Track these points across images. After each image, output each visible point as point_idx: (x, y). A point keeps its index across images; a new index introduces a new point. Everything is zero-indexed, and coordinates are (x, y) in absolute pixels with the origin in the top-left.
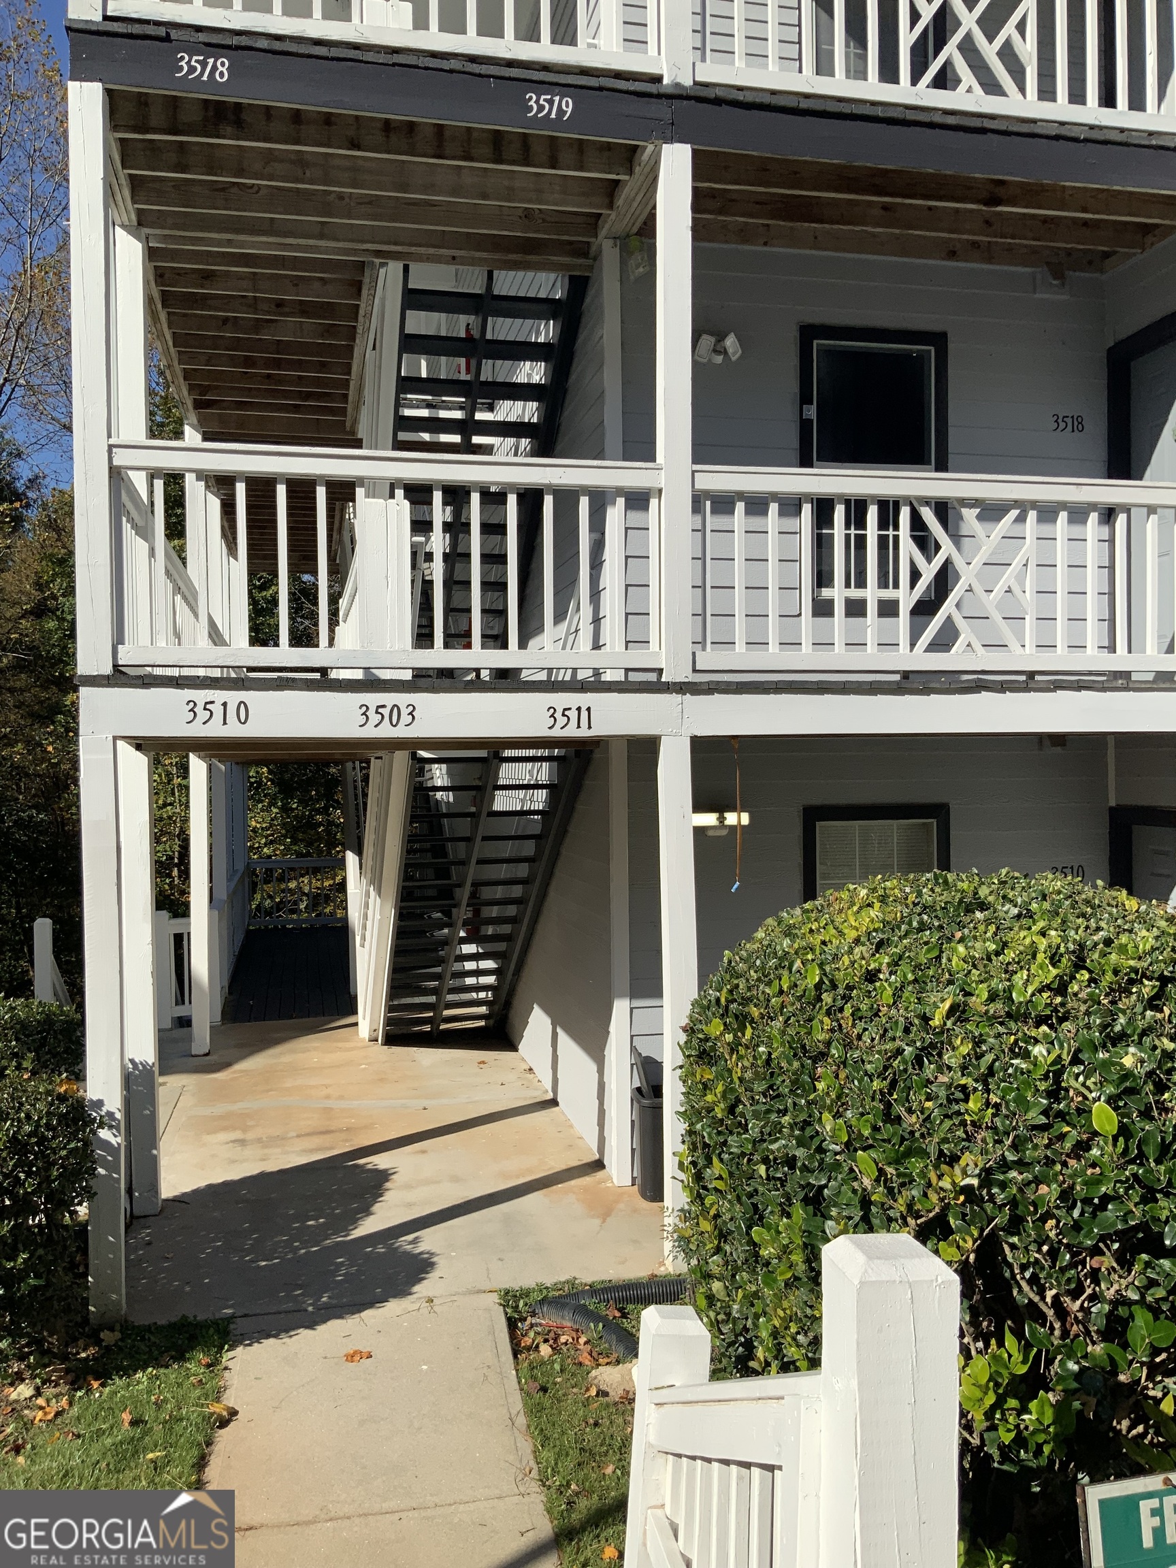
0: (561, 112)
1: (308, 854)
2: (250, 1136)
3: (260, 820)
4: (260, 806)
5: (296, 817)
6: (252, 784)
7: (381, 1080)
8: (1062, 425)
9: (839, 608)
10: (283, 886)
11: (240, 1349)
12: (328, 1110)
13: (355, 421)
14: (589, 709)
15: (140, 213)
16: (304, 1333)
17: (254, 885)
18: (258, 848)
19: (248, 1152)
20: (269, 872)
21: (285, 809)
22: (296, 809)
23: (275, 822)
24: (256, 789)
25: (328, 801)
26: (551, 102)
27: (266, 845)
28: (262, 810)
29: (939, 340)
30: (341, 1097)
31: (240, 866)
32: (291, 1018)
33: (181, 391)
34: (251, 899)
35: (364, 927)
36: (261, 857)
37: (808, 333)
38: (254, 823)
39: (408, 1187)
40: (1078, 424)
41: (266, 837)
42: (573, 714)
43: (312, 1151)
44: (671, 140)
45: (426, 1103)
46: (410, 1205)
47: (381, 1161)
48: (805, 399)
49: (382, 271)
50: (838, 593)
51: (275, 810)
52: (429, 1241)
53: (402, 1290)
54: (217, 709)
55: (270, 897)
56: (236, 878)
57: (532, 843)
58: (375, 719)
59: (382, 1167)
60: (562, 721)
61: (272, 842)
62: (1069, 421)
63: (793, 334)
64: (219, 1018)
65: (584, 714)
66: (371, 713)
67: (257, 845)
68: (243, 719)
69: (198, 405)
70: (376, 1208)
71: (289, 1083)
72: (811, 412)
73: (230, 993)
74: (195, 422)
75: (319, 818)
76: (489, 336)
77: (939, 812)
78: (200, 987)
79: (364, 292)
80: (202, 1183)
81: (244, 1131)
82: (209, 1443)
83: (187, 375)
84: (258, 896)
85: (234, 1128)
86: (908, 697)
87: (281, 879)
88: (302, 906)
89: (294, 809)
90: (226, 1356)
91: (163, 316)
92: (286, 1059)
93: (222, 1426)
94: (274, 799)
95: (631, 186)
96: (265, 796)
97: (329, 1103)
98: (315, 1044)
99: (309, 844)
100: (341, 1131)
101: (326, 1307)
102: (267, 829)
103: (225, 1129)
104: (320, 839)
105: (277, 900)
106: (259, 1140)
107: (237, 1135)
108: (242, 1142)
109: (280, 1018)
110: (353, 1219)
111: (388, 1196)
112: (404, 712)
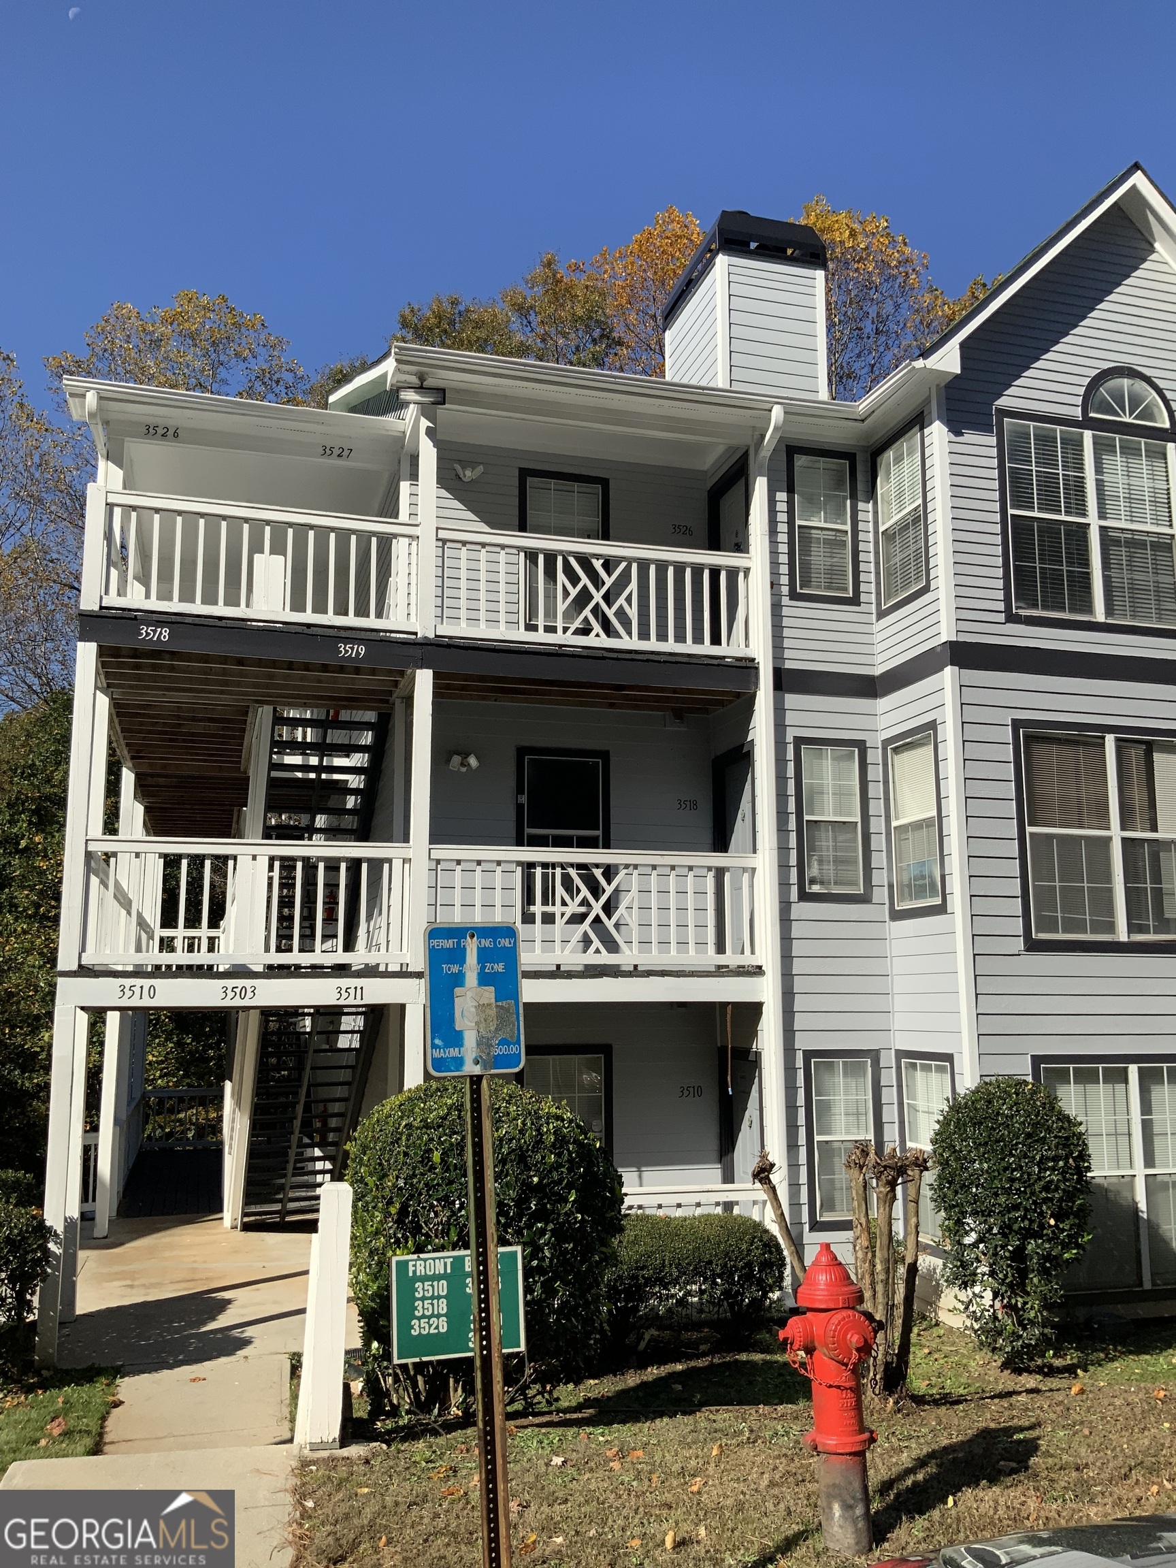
0: (358, 653)
1: (199, 1086)
2: (136, 1283)
3: (157, 1054)
4: (157, 1041)
5: (190, 1052)
6: (151, 1021)
7: (236, 1252)
8: (684, 806)
9: (538, 918)
10: (173, 1117)
11: (126, 1379)
12: (193, 1269)
13: (247, 768)
14: (362, 988)
15: (108, 683)
16: (166, 1372)
17: (147, 1117)
18: (153, 1080)
19: (135, 1291)
20: (161, 1102)
21: (180, 1044)
22: (191, 1044)
23: (171, 1056)
24: (155, 1025)
25: (221, 1037)
26: (352, 649)
27: (160, 1077)
28: (159, 1045)
29: (605, 755)
30: (205, 1262)
31: (137, 1095)
32: (172, 1214)
33: (123, 752)
34: (144, 1130)
35: (231, 1138)
36: (154, 1088)
37: (522, 752)
38: (150, 1057)
39: (243, 1307)
40: (694, 805)
41: (161, 1070)
42: (352, 991)
43: (180, 1290)
44: (421, 668)
45: (265, 1264)
46: (243, 1315)
47: (226, 1295)
48: (520, 791)
49: (260, 709)
50: (538, 909)
51: (171, 1045)
52: (249, 1332)
53: (230, 1353)
54: (137, 990)
55: (161, 1127)
56: (134, 1104)
57: (349, 1071)
58: (231, 994)
59: (227, 1298)
60: (345, 995)
61: (166, 1075)
62: (688, 803)
63: (512, 753)
64: (114, 1214)
65: (359, 991)
66: (229, 992)
67: (152, 1077)
68: (152, 995)
69: (133, 758)
70: (220, 1317)
71: (167, 1254)
72: (524, 799)
73: (124, 1197)
74: (131, 765)
75: (211, 1053)
76: (328, 741)
77: (606, 1050)
78: (103, 1184)
79: (250, 714)
80: (103, 1307)
81: (133, 1280)
82: (108, 1413)
83: (127, 745)
84: (150, 1127)
85: (125, 1279)
86: (558, 980)
87: (171, 1111)
88: (190, 1135)
89: (188, 1044)
90: (118, 1381)
91: (118, 729)
92: (167, 1240)
93: (114, 1407)
94: (171, 1035)
95: (403, 682)
96: (162, 1032)
97: (195, 1265)
98: (191, 1231)
99: (200, 1077)
100: (202, 1279)
101: (180, 1360)
102: (162, 1062)
103: (119, 1279)
104: (210, 1073)
105: (167, 1130)
106: (144, 1285)
107: (129, 1282)
108: (131, 1286)
109: (163, 1214)
110: (204, 1323)
111: (228, 1311)
112: (249, 990)
